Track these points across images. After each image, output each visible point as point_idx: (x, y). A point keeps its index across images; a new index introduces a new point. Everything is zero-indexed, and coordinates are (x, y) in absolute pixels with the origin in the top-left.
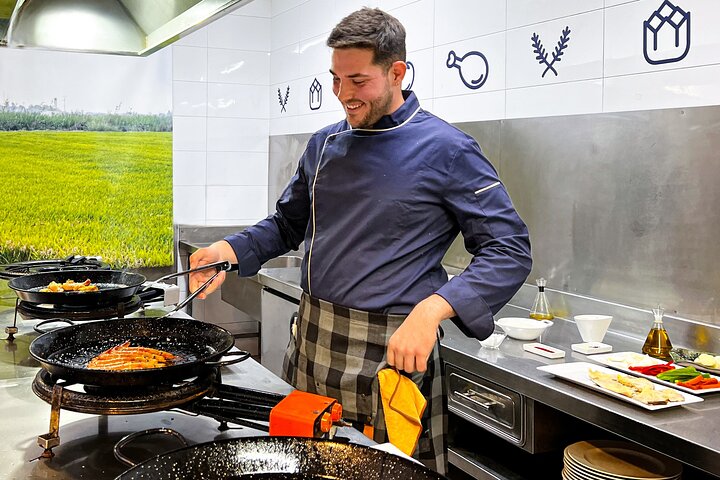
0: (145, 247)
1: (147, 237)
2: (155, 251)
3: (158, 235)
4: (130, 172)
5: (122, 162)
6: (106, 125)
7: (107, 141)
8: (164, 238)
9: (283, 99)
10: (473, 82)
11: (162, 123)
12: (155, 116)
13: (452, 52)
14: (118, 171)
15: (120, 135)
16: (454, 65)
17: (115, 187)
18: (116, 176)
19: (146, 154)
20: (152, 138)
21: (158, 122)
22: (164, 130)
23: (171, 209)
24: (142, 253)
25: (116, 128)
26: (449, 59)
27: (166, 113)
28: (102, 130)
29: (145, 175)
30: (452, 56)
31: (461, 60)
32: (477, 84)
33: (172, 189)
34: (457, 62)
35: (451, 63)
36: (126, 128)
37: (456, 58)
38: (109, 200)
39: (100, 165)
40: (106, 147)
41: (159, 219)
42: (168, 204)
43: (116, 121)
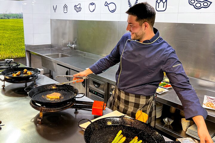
0: (17, 52)
1: (18, 49)
2: (20, 53)
3: (21, 48)
4: (11, 31)
5: (9, 28)
6: (3, 17)
7: (3, 22)
8: (22, 49)
9: (55, 8)
10: (112, 11)
11: (20, 16)
12: (18, 14)
13: (106, 2)
14: (8, 31)
15: (7, 20)
16: (107, 5)
17: (7, 35)
18: (7, 32)
19: (16, 25)
20: (17, 21)
21: (18, 16)
22: (21, 18)
23: (24, 41)
24: (16, 54)
25: (6, 18)
26: (105, 4)
27: (21, 13)
28: (2, 18)
29: (16, 32)
30: (106, 3)
31: (109, 4)
32: (113, 11)
33: (24, 35)
34: (108, 5)
35: (106, 5)
36: (9, 17)
37: (107, 4)
38: (5, 39)
39: (2, 29)
40: (4, 24)
41: (20, 44)
42: (23, 40)
43: (6, 16)
